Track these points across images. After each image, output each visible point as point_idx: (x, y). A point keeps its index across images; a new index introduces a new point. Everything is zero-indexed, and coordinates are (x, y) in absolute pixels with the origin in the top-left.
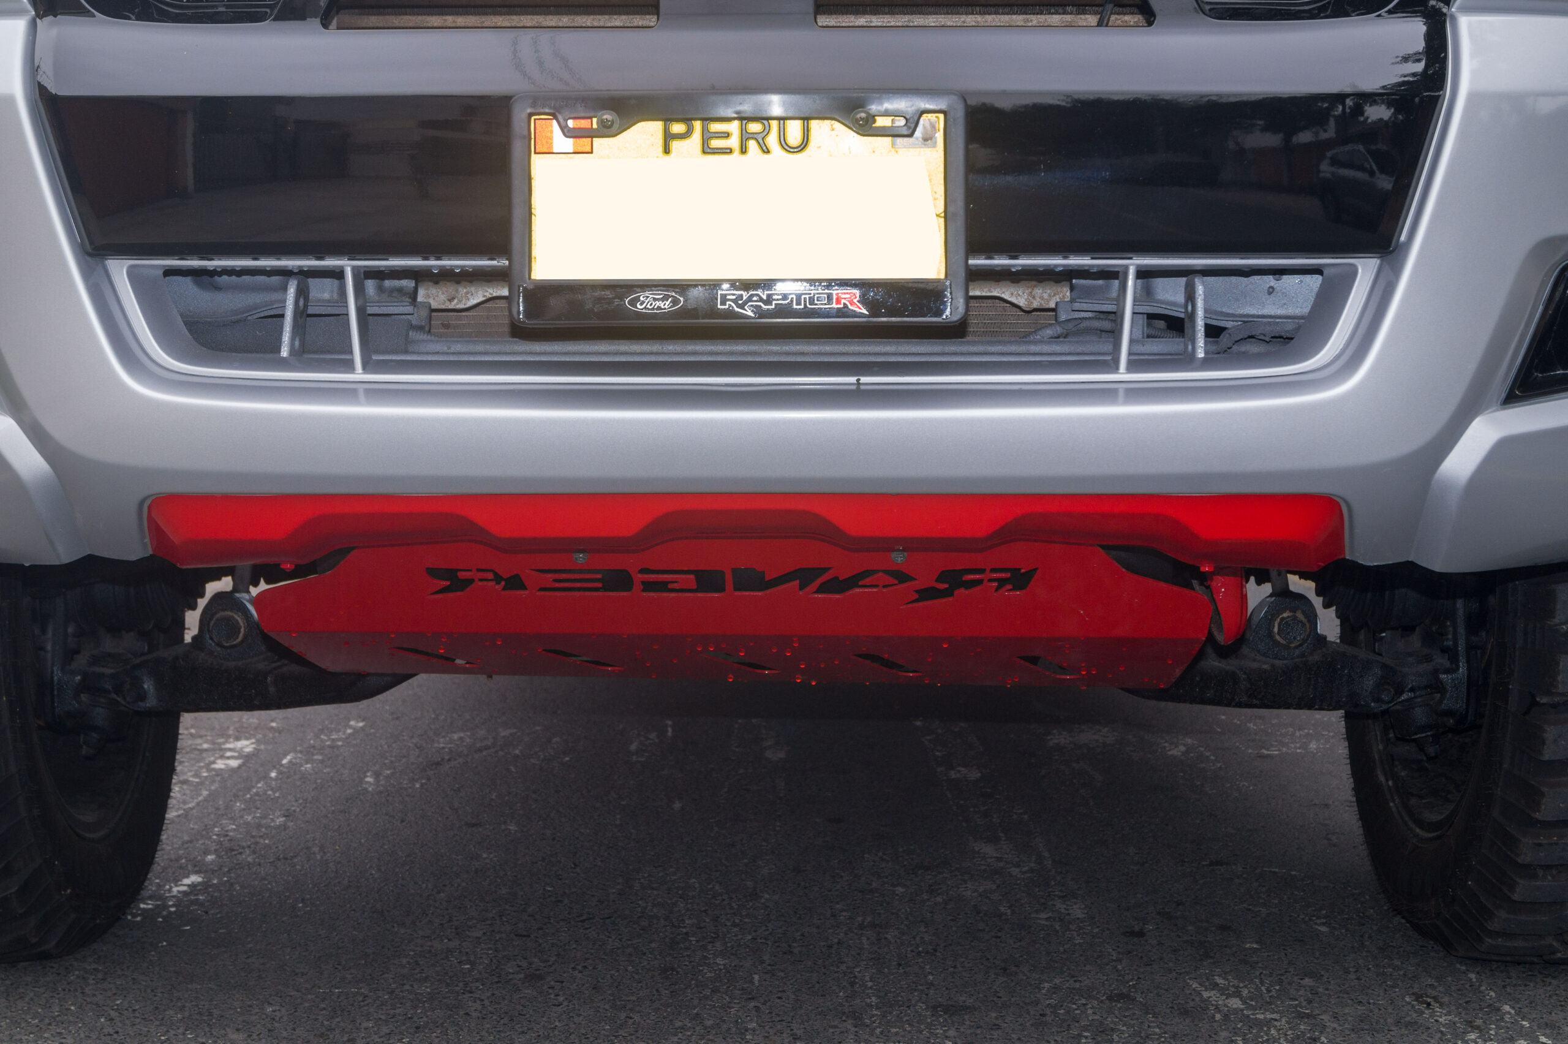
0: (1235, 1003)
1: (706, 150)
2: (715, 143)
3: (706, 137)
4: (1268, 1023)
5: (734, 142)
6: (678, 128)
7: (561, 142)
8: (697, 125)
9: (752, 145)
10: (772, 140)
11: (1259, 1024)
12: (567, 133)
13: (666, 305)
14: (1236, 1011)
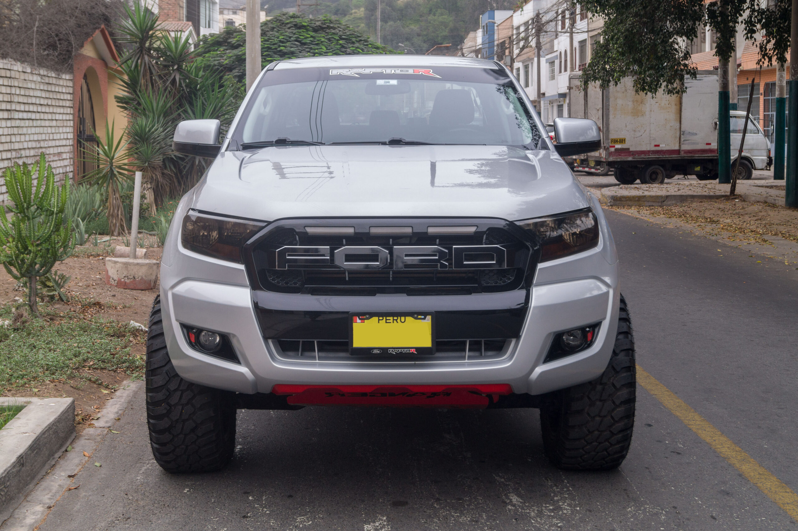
0: (503, 480)
1: (386, 322)
2: (388, 321)
3: (386, 320)
4: (509, 485)
5: (391, 321)
6: (381, 318)
7: (358, 321)
8: (385, 318)
9: (395, 321)
10: (399, 320)
11: (507, 485)
12: (360, 319)
13: (379, 352)
14: (502, 482)
